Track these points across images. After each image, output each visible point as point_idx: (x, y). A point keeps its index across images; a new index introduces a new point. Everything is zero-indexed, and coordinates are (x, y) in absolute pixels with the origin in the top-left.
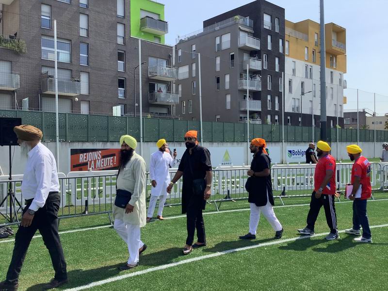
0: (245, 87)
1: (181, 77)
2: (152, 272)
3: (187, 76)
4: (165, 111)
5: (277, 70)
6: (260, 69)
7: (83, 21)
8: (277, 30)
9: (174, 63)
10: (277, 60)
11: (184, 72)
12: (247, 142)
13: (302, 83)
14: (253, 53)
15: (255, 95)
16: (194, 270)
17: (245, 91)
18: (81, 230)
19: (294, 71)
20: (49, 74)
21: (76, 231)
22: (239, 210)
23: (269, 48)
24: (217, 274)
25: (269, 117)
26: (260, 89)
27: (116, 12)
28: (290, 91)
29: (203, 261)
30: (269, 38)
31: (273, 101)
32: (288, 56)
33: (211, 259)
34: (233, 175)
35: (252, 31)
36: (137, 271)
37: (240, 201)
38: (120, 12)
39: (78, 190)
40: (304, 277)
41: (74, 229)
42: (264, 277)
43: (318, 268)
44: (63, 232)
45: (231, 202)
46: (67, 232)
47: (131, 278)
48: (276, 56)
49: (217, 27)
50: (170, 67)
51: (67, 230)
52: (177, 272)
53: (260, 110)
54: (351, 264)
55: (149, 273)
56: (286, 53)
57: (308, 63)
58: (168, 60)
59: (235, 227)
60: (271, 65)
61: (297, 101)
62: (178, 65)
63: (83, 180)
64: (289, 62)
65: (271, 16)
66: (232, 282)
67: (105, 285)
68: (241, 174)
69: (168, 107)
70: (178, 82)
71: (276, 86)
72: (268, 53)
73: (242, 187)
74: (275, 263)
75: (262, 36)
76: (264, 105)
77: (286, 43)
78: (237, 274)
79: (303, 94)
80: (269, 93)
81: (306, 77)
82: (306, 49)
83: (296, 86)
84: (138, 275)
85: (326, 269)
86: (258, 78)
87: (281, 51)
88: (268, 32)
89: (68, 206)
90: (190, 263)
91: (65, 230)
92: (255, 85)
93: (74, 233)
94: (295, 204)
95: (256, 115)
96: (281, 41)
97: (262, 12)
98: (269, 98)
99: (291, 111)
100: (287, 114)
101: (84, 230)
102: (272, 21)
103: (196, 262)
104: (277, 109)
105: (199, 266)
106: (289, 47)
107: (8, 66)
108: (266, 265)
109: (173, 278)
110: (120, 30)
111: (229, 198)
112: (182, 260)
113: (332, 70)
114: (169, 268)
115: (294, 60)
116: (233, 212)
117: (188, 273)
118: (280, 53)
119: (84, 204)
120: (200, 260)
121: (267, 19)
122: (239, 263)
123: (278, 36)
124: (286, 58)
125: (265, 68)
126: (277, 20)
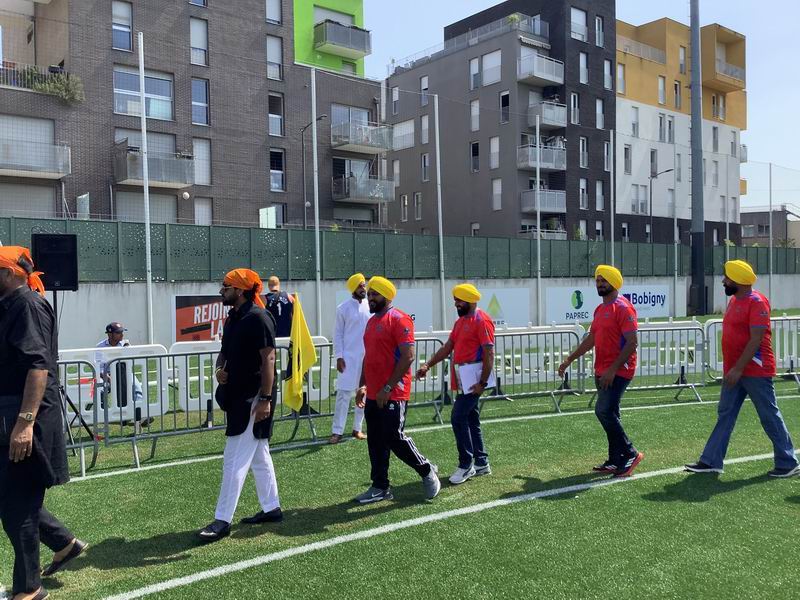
0: (531, 164)
1: (398, 146)
2: (344, 544)
3: (410, 142)
4: (365, 216)
5: (599, 125)
6: (564, 124)
7: (197, 34)
8: (599, 43)
9: (383, 117)
10: (599, 105)
11: (404, 133)
12: (537, 277)
13: (653, 153)
14: (549, 92)
15: (554, 180)
16: (429, 540)
17: (532, 172)
18: (199, 460)
19: (635, 126)
20: (131, 143)
21: (190, 461)
22: (520, 418)
23: (583, 80)
24: (477, 547)
25: (583, 225)
26: (564, 168)
27: (263, 12)
28: (628, 169)
29: (448, 521)
30: (583, 58)
31: (591, 190)
32: (623, 95)
33: (464, 517)
34: (508, 346)
35: (547, 46)
36: (314, 541)
37: (522, 400)
38: (272, 13)
39: (191, 379)
40: (656, 554)
41: (186, 458)
42: (573, 554)
43: (687, 535)
44: (164, 465)
45: (503, 402)
46: (172, 464)
47: (302, 555)
48: (596, 97)
49: (473, 38)
50: (376, 125)
51: (172, 460)
52: (395, 543)
53: (564, 210)
54: (755, 526)
55: (337, 546)
56: (619, 90)
57: (663, 111)
58: (372, 111)
59: (512, 453)
60: (588, 115)
61: (641, 190)
62: (393, 121)
63: (203, 358)
64: (624, 109)
65: (586, 13)
66: (507, 564)
67: (250, 570)
68: (525, 345)
69: (372, 207)
70: (393, 156)
71: (597, 160)
72: (581, 91)
73: (526, 372)
74: (598, 524)
75: (569, 54)
76: (572, 200)
77: (619, 70)
78: (518, 547)
79: (654, 175)
80: (582, 173)
81: (662, 138)
82: (661, 81)
83: (640, 158)
84: (315, 550)
85: (702, 539)
86: (560, 144)
87: (607, 85)
88: (580, 46)
89: (172, 412)
90: (420, 526)
91: (167, 461)
92: (554, 158)
93: (185, 465)
94: (638, 405)
95: (555, 222)
96: (607, 65)
97: (568, 5)
98: (583, 184)
99: (628, 211)
100: (620, 218)
101: (205, 459)
102: (589, 24)
103: (434, 523)
104: (599, 207)
105: (440, 531)
106: (623, 77)
107: (48, 129)
108: (578, 530)
109: (387, 556)
110: (273, 49)
111: (500, 393)
112: (404, 519)
113: (717, 125)
114: (379, 535)
115: (636, 104)
116: (508, 423)
117: (416, 547)
118: (605, 90)
119: (204, 407)
120: (443, 520)
121: (577, 19)
122: (522, 526)
123: (602, 54)
124: (618, 100)
125: (575, 121)
126: (598, 22)
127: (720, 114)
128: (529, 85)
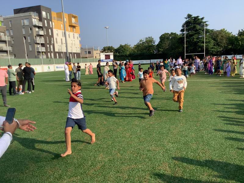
5: (50, 34)
6: (43, 34)
8: (49, 18)
10: (50, 30)
13: (61, 39)
14: (39, 27)
15: (43, 45)
19: (57, 34)
23: (46, 25)
25: (49, 54)
26: (44, 43)
30: (46, 21)
31: (50, 47)
32: (55, 28)
35: (39, 19)
48: (49, 28)
49: (22, 15)
53: (45, 51)
56: (54, 27)
57: (63, 31)
61: (60, 47)
64: (54, 30)
65: (46, 12)
71: (50, 41)
72: (46, 27)
75: (43, 21)
76: (46, 49)
77: (53, 23)
79: (62, 43)
80: (48, 44)
81: (63, 36)
82: (62, 25)
83: (59, 41)
87: (51, 26)
88: (45, 19)
92: (41, 40)
95: (44, 53)
96: (51, 22)
97: (42, 11)
98: (48, 46)
99: (58, 51)
100: (56, 52)
102: (46, 14)
104: (52, 50)
113: (74, 33)
115: (57, 30)
121: (44, 13)
123: (49, 20)
125: (45, 34)
126: (48, 14)
127: (75, 31)
128: (35, 26)
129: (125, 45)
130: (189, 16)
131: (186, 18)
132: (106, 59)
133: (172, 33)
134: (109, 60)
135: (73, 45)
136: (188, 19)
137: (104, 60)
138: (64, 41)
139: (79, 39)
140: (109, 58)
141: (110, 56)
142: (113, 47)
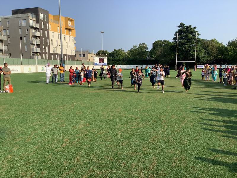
5: (46, 36)
6: (39, 36)
8: (46, 20)
10: (46, 32)
13: (57, 41)
14: (35, 29)
15: (38, 46)
19: (53, 36)
23: (43, 27)
25: (44, 55)
26: (40, 44)
28: (52, 44)
30: (42, 23)
31: (45, 48)
32: (51, 30)
35: (35, 20)
48: (45, 30)
53: (40, 52)
56: (50, 29)
57: (59, 33)
60: (44, 33)
61: (55, 48)
65: (43, 14)
71: (46, 42)
72: (42, 29)
75: (40, 22)
76: (42, 50)
77: (50, 25)
79: (57, 45)
80: (44, 45)
81: (59, 38)
82: (58, 27)
86: (39, 39)
87: (47, 28)
88: (42, 21)
92: (38, 42)
95: (39, 54)
96: (47, 24)
97: (39, 13)
99: (53, 52)
100: (51, 54)
104: (47, 51)
113: (69, 36)
115: (53, 32)
121: (41, 15)
123: (46, 22)
124: (50, 31)
125: (41, 35)
126: (45, 16)
127: (70, 34)
128: (32, 27)
129: (119, 50)
130: (182, 25)
131: (179, 27)
132: (99, 62)
133: (165, 41)
134: (102, 63)
135: (68, 47)
136: (180, 28)
137: (97, 64)
138: (59, 43)
139: (75, 42)
140: (103, 62)
141: (104, 60)
142: (107, 51)
